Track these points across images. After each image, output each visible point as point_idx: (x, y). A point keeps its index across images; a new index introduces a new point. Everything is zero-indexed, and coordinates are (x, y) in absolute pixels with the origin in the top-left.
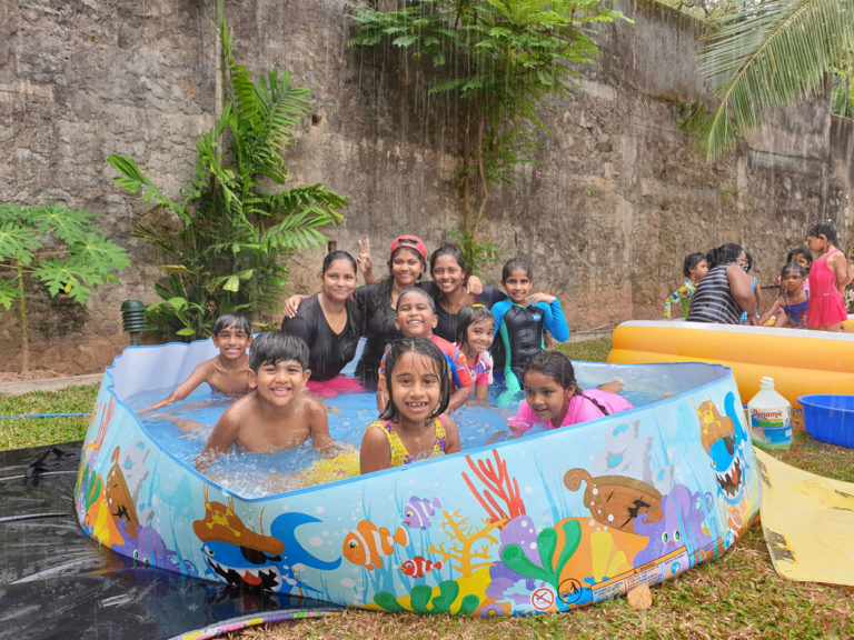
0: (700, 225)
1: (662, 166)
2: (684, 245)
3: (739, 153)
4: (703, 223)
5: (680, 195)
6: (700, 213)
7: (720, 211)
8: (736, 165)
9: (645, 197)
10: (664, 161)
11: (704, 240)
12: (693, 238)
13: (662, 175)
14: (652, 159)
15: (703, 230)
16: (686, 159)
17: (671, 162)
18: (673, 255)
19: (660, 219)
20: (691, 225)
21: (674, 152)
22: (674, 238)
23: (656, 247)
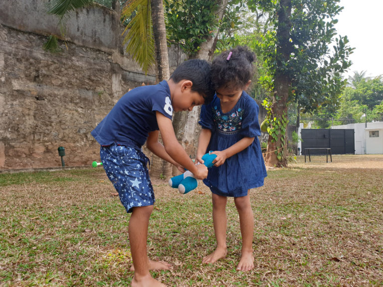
0: (77, 111)
1: (34, 73)
2: (60, 122)
3: (113, 71)
4: (80, 110)
5: (56, 92)
6: (76, 104)
7: (97, 103)
8: (110, 78)
9: (17, 91)
10: (37, 71)
11: (80, 119)
12: (69, 118)
13: (35, 79)
14: (23, 68)
15: (79, 114)
16: (60, 71)
17: (44, 71)
18: (49, 128)
19: (34, 105)
20: (68, 110)
21: (48, 66)
22: (50, 118)
23: (30, 122)
